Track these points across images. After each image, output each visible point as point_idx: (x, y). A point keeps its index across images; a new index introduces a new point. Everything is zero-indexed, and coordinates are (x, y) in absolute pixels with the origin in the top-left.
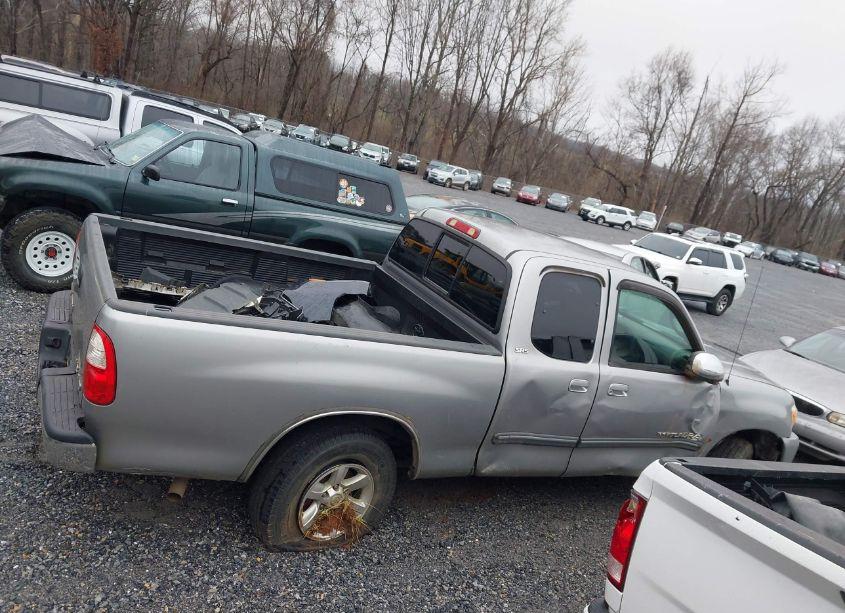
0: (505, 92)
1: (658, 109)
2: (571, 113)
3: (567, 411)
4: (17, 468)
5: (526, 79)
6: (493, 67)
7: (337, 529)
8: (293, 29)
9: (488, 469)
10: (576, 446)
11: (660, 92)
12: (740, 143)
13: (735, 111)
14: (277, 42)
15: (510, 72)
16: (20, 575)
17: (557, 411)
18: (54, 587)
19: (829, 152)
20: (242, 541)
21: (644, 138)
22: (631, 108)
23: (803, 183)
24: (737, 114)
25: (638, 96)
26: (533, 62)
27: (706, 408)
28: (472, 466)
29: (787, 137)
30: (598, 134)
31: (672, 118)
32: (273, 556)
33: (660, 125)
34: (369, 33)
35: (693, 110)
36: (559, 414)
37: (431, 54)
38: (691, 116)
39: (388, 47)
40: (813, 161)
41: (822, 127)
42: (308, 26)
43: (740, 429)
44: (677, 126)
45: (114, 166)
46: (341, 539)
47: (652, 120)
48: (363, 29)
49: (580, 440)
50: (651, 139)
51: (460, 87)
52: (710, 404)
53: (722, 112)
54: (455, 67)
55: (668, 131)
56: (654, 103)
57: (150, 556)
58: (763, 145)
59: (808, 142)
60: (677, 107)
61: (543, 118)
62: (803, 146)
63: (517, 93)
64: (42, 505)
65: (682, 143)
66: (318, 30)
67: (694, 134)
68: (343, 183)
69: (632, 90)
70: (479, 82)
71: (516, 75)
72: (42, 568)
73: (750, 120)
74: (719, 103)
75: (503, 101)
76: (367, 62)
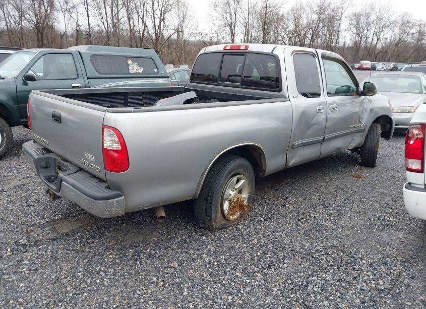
0: (155, 23)
1: (230, 13)
2: (190, 25)
3: (318, 123)
4: (53, 240)
5: (163, 13)
6: (145, 11)
7: (237, 212)
8: (32, 14)
9: (292, 163)
10: (323, 141)
11: (229, 5)
12: (271, 21)
13: (264, 6)
14: (25, 24)
15: (154, 12)
16: (104, 284)
17: (314, 124)
18: (126, 283)
19: (310, 15)
20: (197, 233)
21: (228, 30)
22: (218, 15)
23: (303, 33)
24: (266, 7)
25: (219, 9)
26: (164, 3)
27: (364, 110)
28: (285, 163)
29: (290, 13)
30: (206, 32)
31: (237, 16)
32: (217, 234)
33: (233, 21)
34: (74, 7)
35: (246, 11)
36: (315, 126)
37: (112, 10)
38: (246, 13)
39: (87, 12)
40: (304, 21)
41: (304, 4)
42: (39, 10)
43: (377, 117)
44: (241, 19)
45: (4, 80)
46: (241, 216)
47: (229, 19)
48: (70, 5)
49: (324, 137)
50: (231, 29)
51: (132, 25)
52: (365, 107)
53: (259, 8)
54: (126, 15)
55: (238, 23)
56: (228, 11)
57: (161, 253)
58: (281, 19)
59: (300, 13)
60: (238, 10)
61: (177, 31)
62: (298, 15)
63: (160, 22)
64: (83, 251)
65: (246, 27)
66: (46, 11)
67: (250, 22)
68: (130, 62)
69: (216, 6)
70: (141, 21)
71: (158, 12)
72: (112, 277)
73: (272, 9)
74: (256, 4)
75: (155, 27)
76: (79, 22)
